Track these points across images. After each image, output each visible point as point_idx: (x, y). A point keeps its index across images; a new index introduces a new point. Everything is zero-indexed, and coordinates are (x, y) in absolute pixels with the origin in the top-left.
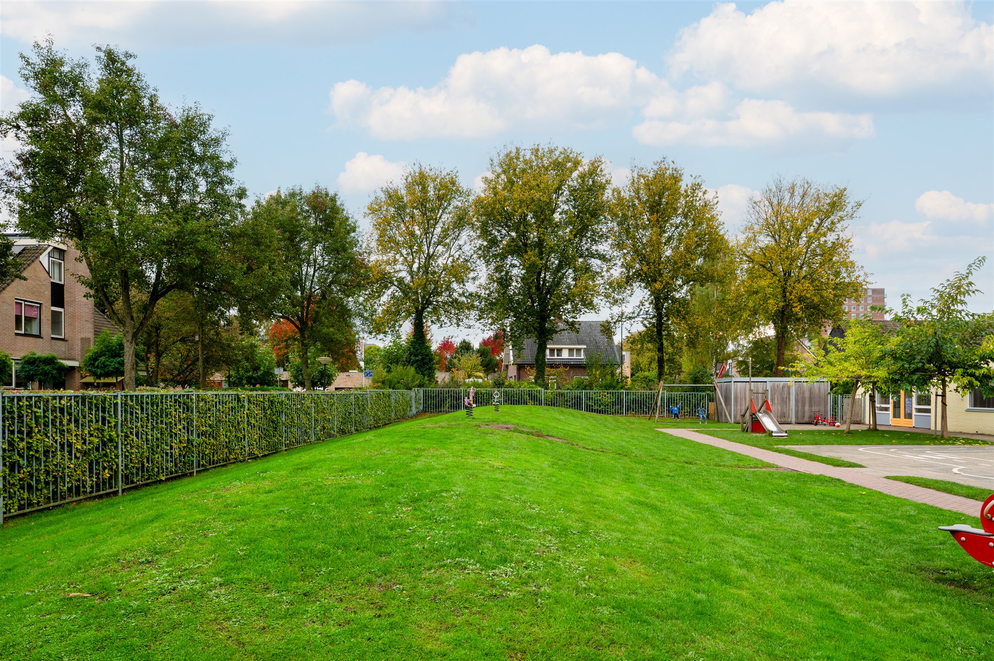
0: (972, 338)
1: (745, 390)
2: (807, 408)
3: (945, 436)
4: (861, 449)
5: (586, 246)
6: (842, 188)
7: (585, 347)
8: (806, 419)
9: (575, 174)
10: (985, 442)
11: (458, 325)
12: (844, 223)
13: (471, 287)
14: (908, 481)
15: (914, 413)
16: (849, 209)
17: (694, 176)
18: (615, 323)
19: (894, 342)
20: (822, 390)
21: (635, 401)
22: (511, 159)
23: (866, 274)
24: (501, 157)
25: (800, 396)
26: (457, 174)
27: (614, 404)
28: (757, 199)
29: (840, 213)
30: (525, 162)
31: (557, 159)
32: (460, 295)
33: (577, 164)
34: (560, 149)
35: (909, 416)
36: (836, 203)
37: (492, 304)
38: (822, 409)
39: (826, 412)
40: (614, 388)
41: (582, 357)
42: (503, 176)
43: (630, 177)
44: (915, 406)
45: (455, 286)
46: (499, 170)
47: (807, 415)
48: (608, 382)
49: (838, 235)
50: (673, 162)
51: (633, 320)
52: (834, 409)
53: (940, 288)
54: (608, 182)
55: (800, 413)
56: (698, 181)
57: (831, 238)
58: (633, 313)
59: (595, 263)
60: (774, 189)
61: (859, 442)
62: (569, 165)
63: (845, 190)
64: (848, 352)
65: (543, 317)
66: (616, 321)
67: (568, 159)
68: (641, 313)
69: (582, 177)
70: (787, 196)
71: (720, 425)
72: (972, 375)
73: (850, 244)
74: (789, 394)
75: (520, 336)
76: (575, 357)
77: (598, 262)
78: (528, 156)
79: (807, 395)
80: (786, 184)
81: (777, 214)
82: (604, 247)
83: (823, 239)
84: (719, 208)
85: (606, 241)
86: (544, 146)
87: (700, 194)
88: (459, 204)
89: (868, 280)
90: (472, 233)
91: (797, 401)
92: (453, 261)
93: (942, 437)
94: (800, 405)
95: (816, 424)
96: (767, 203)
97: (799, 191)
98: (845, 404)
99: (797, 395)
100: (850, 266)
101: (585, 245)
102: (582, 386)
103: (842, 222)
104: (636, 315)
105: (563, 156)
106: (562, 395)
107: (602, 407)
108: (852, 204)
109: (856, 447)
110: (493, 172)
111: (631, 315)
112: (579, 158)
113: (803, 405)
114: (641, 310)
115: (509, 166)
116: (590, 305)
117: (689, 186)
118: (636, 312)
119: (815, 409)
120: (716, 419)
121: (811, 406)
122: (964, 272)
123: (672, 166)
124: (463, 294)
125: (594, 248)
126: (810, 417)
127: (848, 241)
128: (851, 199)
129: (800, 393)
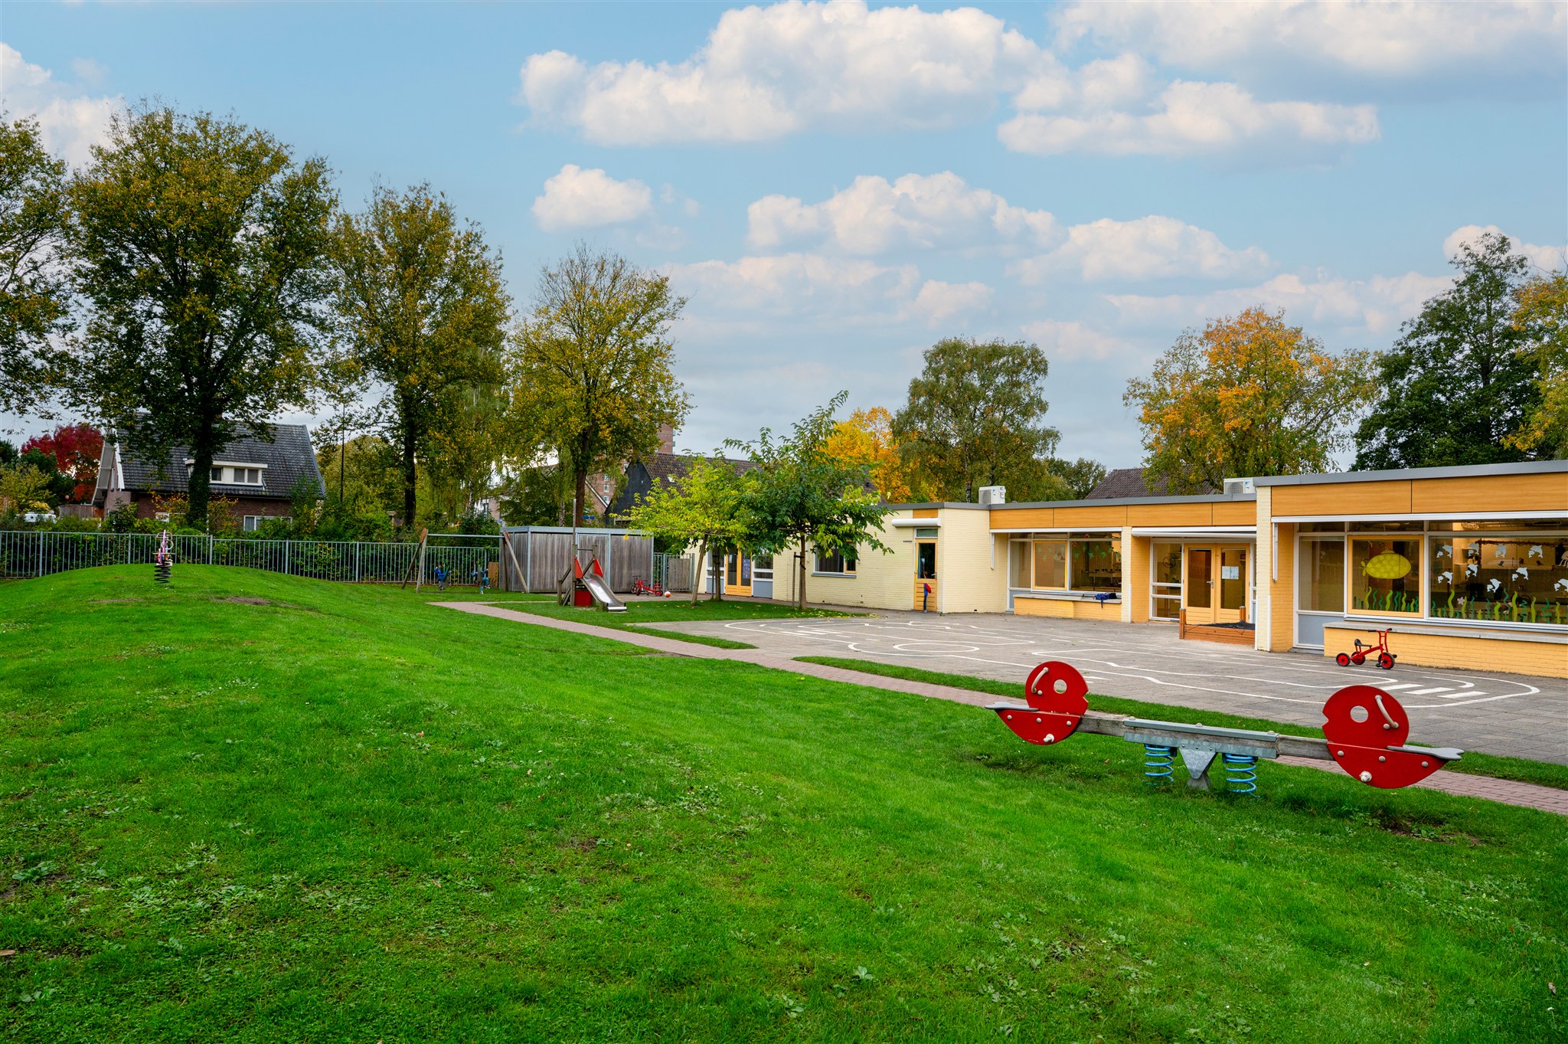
0: (830, 488)
1: (546, 545)
2: (625, 571)
3: (804, 607)
4: (727, 626)
5: (290, 301)
6: (664, 276)
7: (265, 466)
8: (624, 587)
9: (277, 178)
10: (845, 614)
11: (22, 411)
12: (666, 323)
13: (56, 342)
14: (823, 661)
15: (753, 578)
16: (670, 305)
17: (470, 222)
18: (336, 431)
19: (752, 488)
20: (644, 547)
21: (374, 559)
22: (156, 127)
23: (685, 394)
24: (133, 119)
25: (618, 554)
26: (37, 129)
27: (339, 563)
28: (553, 271)
29: (659, 310)
30: (183, 137)
31: (242, 147)
32: (36, 355)
33: (279, 161)
34: (250, 131)
35: (746, 582)
36: (656, 293)
37: (100, 377)
38: (644, 573)
39: (648, 576)
40: (340, 537)
41: (260, 483)
42: (137, 154)
43: (371, 202)
44: (754, 570)
45: (23, 336)
46: (130, 141)
47: (625, 581)
48: (330, 527)
49: (658, 339)
50: (442, 194)
51: (367, 429)
52: (658, 573)
53: (801, 424)
54: (333, 202)
55: (616, 579)
56: (476, 230)
57: (649, 340)
58: (368, 418)
59: (304, 329)
60: (577, 262)
61: (716, 616)
62: (266, 160)
63: (667, 279)
64: (695, 498)
65: (210, 409)
66: (339, 429)
67: (264, 150)
68: (381, 419)
69: (291, 186)
70: (593, 274)
71: (509, 595)
72: (834, 532)
73: (671, 352)
74: (604, 551)
75: (162, 441)
76: (246, 483)
77: (310, 329)
78: (190, 127)
79: (626, 553)
80: (593, 257)
81: (579, 297)
82: (320, 307)
83: (639, 341)
84: (504, 274)
85: (325, 297)
86: (219, 117)
87: (477, 251)
88: (37, 185)
89: (687, 402)
90: (64, 243)
91: (613, 561)
92: (20, 288)
93: (800, 609)
94: (617, 566)
95: (638, 594)
96: (566, 278)
97: (610, 270)
98: (670, 566)
99: (613, 553)
100: (666, 380)
101: (288, 298)
102: (283, 533)
103: (662, 322)
104: (372, 421)
105: (253, 143)
106: (249, 547)
107: (319, 568)
108: (675, 300)
109: (720, 623)
110: (119, 142)
111: (364, 421)
112: (286, 152)
113: (621, 568)
114: (380, 414)
115: (150, 136)
116: (298, 398)
117: (462, 235)
118: (373, 417)
119: (635, 572)
120: (502, 586)
121: (630, 568)
122: (826, 407)
123: (440, 199)
124: (41, 354)
125: (304, 305)
126: (629, 584)
127: (669, 348)
128: (673, 294)
129: (617, 549)
